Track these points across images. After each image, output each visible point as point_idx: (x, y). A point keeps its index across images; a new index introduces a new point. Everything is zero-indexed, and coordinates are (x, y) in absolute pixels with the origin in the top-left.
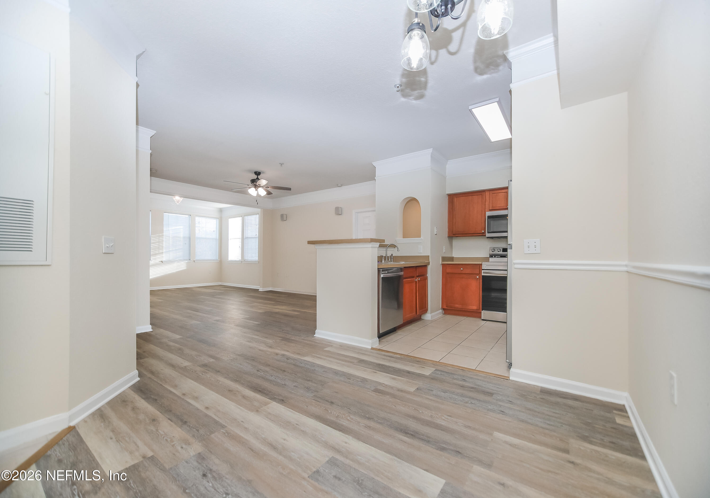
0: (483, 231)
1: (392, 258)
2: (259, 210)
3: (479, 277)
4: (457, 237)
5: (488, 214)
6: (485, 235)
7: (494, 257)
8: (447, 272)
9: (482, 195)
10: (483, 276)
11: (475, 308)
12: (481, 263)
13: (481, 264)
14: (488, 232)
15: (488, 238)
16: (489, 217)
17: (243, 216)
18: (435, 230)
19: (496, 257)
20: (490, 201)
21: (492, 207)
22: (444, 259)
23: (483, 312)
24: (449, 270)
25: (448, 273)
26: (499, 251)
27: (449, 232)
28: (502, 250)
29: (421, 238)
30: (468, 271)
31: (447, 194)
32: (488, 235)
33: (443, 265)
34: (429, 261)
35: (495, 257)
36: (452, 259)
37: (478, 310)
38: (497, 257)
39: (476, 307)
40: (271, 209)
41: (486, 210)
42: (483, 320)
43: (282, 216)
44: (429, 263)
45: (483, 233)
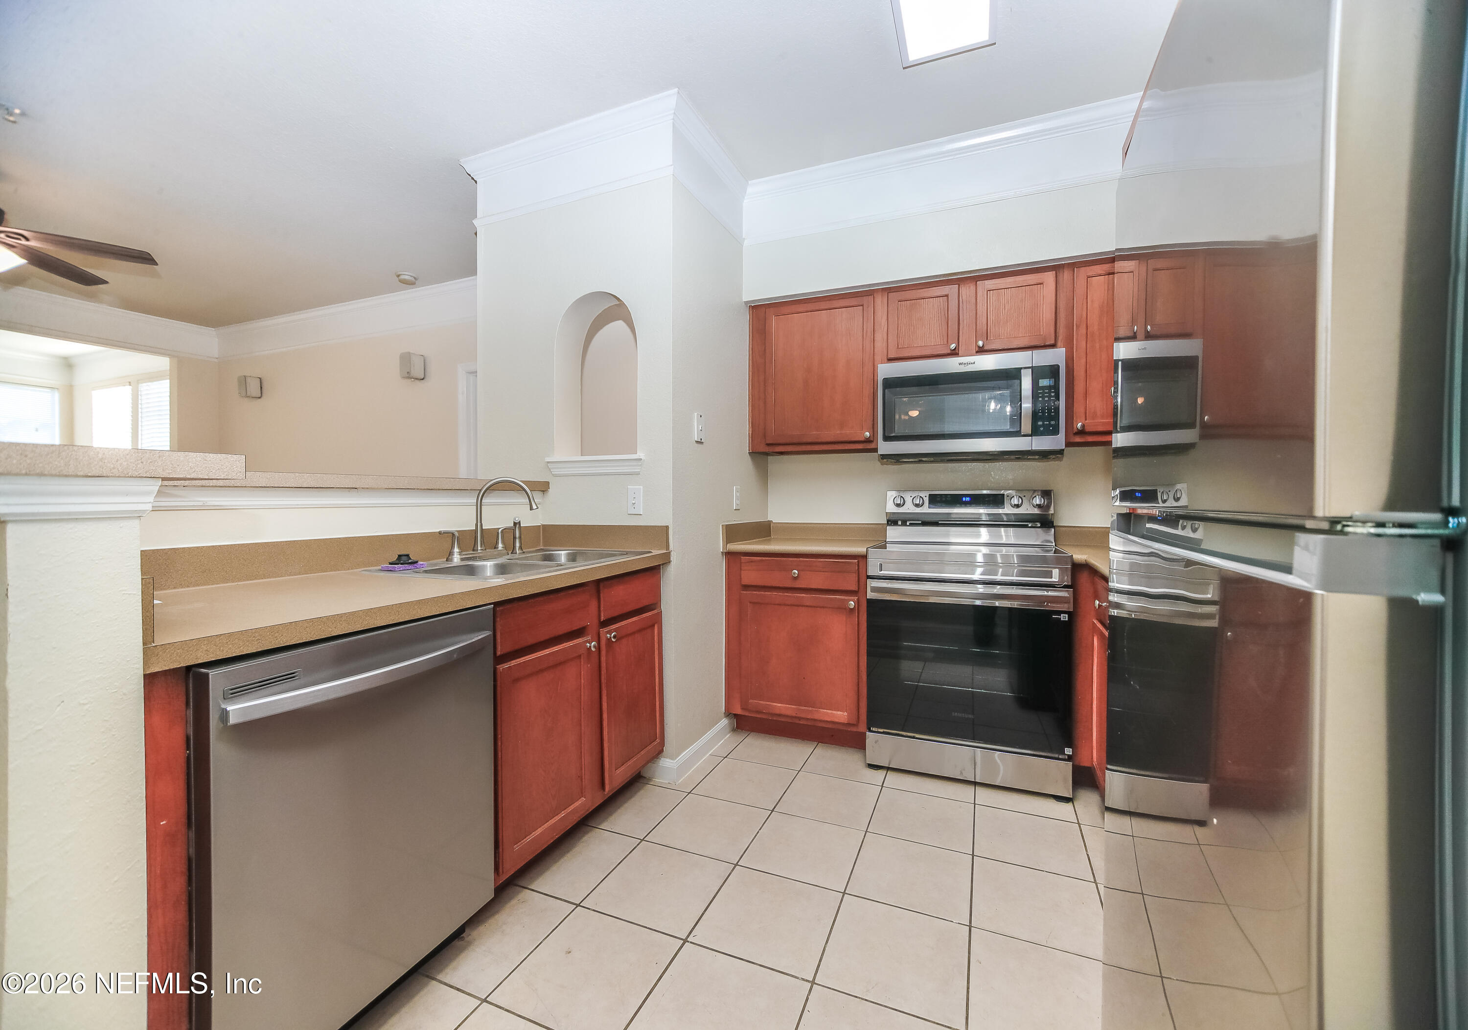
0: (868, 434)
1: (517, 535)
2: (163, 363)
3: (858, 603)
4: (782, 453)
5: (886, 370)
6: (875, 450)
7: (900, 523)
8: (745, 581)
9: (863, 306)
10: (870, 602)
11: (841, 716)
12: (860, 549)
13: (864, 557)
14: (887, 438)
15: (883, 457)
16: (890, 384)
17: (135, 381)
18: (696, 426)
19: (908, 524)
20: (890, 327)
21: (898, 348)
22: (733, 532)
23: (871, 738)
24: (750, 576)
25: (746, 587)
26: (918, 502)
27: (753, 437)
28: (927, 500)
29: (640, 454)
30: (817, 580)
31: (746, 303)
32: (885, 447)
33: (731, 556)
34: (668, 547)
35: (904, 523)
36: (764, 530)
37: (853, 725)
38: (911, 525)
39: (846, 714)
40: (216, 360)
41: (878, 358)
42: (871, 766)
43: (243, 381)
44: (666, 559)
45: (868, 441)
